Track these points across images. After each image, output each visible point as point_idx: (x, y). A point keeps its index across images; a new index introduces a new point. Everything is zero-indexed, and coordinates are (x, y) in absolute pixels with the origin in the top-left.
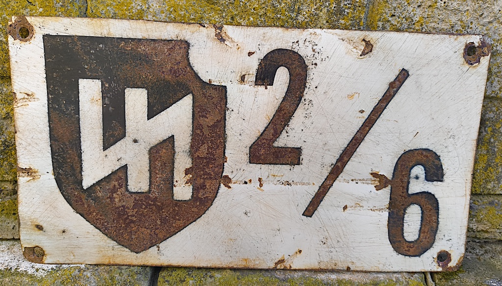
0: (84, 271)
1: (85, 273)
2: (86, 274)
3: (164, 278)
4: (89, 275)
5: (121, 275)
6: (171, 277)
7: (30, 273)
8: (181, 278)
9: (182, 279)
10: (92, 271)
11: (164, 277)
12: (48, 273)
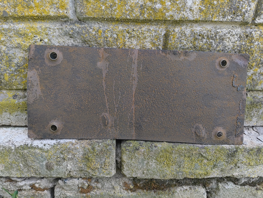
2: (76, 146)
3: (126, 148)
5: (99, 146)
6: (130, 147)
7: (40, 147)
10: (80, 145)
12: (52, 147)
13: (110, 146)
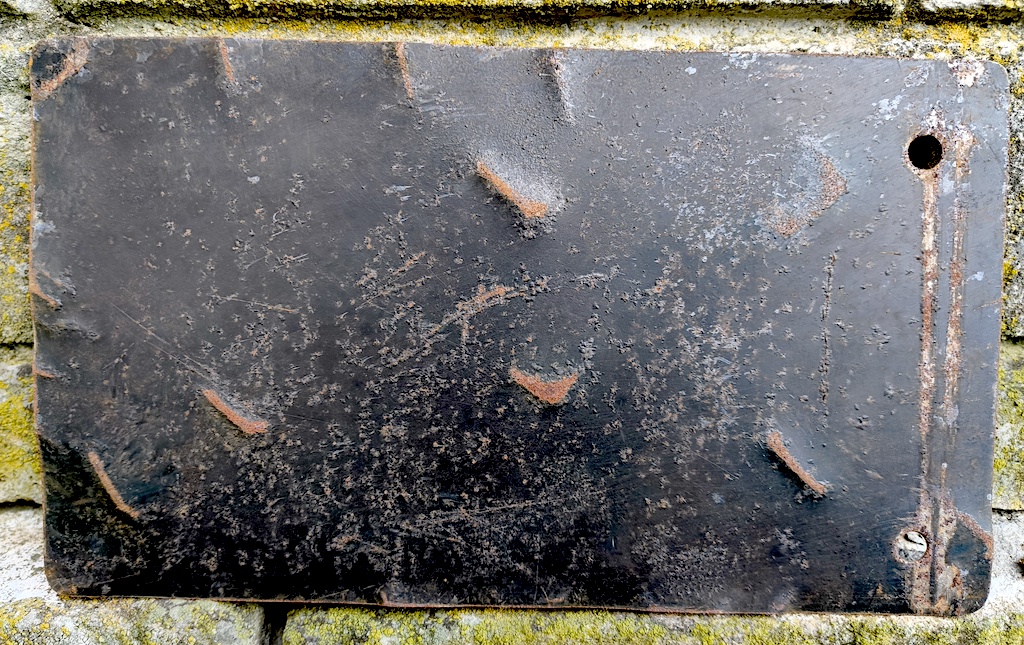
0: (55, 615)
1: (58, 622)
2: (60, 624)
3: (303, 632)
4: (70, 626)
5: (169, 624)
6: (325, 626)
8: (353, 630)
9: (359, 634)
10: (80, 614)
11: (301, 628)
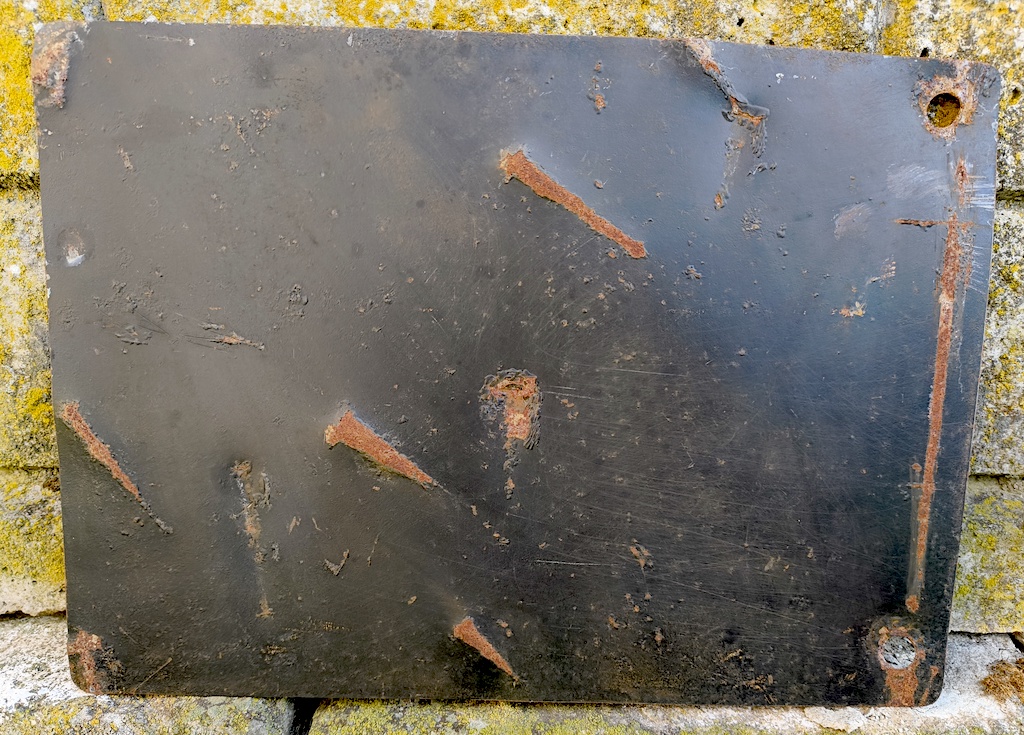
1: (107, 718)
2: (109, 721)
4: (118, 721)
5: (206, 721)
10: (126, 712)
11: (325, 728)
12: (7, 718)
13: (255, 722)
